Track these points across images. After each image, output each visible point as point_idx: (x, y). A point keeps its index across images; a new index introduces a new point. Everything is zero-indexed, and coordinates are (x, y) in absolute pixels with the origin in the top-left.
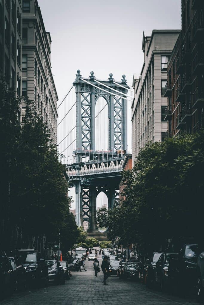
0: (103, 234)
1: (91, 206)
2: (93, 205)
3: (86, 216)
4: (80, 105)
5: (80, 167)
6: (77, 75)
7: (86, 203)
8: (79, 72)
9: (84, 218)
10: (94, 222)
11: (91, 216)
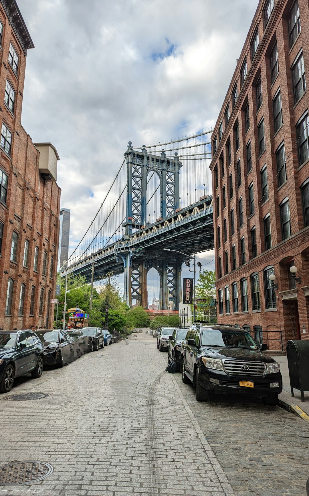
0: (154, 314)
1: (141, 282)
2: (143, 282)
3: (135, 294)
4: (131, 176)
5: (129, 239)
6: (128, 146)
7: (135, 279)
8: (130, 143)
9: (132, 296)
10: (144, 300)
11: (141, 293)
